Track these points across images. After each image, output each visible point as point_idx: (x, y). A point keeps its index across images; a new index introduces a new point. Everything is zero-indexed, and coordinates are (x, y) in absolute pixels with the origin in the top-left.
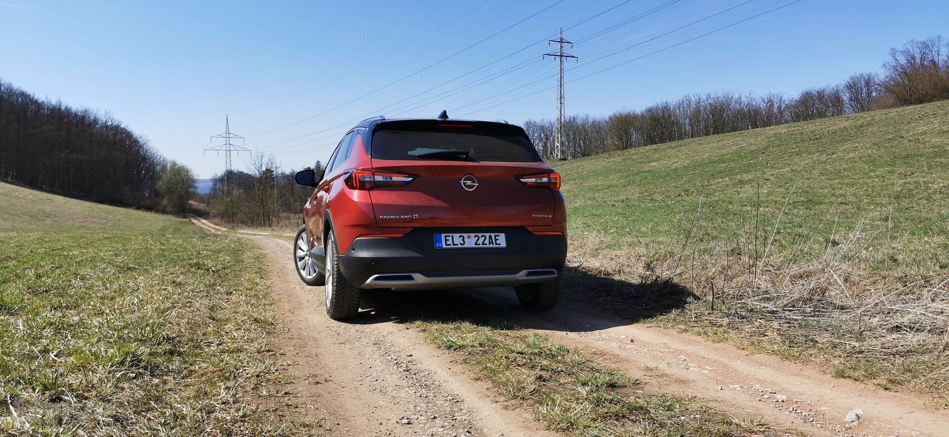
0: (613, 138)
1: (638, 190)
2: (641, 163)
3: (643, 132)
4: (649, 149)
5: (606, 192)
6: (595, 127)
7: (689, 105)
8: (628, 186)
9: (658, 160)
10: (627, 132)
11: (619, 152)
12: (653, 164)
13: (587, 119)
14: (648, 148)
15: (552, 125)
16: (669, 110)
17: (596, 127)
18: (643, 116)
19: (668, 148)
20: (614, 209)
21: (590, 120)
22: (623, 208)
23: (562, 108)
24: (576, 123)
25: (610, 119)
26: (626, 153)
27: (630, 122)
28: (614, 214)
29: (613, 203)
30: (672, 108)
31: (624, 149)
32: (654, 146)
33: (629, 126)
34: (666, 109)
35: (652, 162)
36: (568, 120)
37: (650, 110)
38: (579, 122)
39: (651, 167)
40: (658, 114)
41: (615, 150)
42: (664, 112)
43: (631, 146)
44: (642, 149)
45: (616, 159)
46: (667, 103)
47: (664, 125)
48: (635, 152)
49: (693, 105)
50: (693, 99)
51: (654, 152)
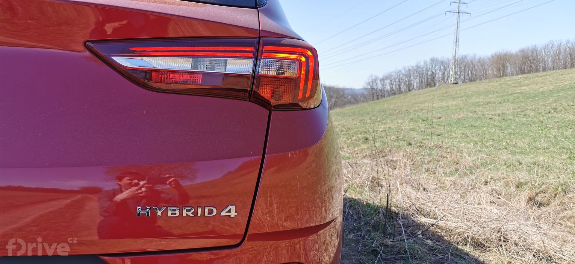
0: (493, 70)
1: (511, 106)
2: (514, 87)
3: (516, 66)
4: (521, 77)
5: (485, 107)
6: (480, 62)
7: (552, 47)
8: (503, 103)
9: (528, 85)
10: (504, 66)
11: (497, 79)
12: (523, 88)
13: (475, 57)
14: (519, 76)
15: (449, 60)
16: (536, 51)
17: (482, 63)
18: (517, 55)
19: (536, 77)
20: (490, 121)
21: (477, 57)
22: (499, 121)
23: (457, 48)
24: (467, 59)
25: (493, 57)
26: (503, 80)
27: (506, 59)
28: (491, 126)
29: (490, 116)
30: (539, 49)
31: (500, 77)
32: (524, 76)
33: (505, 62)
34: (534, 50)
35: (522, 86)
36: (461, 57)
37: (522, 51)
38: (469, 59)
39: (522, 90)
40: (528, 53)
41: (494, 78)
42: (532, 52)
43: (506, 75)
44: (515, 77)
45: (495, 84)
46: (535, 46)
47: (532, 61)
48: (510, 79)
49: (555, 48)
50: (556, 43)
51: (525, 79)
